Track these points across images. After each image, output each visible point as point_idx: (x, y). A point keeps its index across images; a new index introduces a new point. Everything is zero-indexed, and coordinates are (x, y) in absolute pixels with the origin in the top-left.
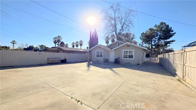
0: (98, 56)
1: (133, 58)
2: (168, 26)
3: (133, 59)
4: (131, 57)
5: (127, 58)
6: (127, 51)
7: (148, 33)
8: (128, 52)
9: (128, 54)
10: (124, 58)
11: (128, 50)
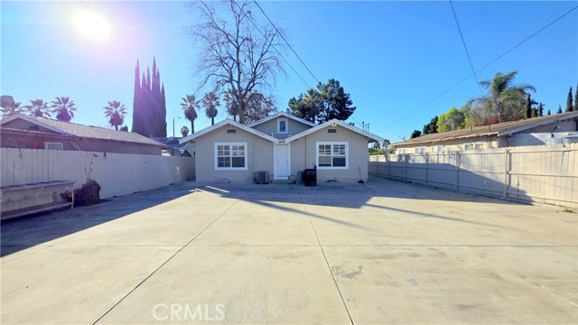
0: (223, 162)
1: (344, 165)
2: (341, 90)
3: (347, 167)
4: (340, 162)
5: (330, 165)
6: (329, 147)
7: (307, 99)
8: (332, 149)
9: (333, 155)
10: (320, 165)
11: (332, 144)
